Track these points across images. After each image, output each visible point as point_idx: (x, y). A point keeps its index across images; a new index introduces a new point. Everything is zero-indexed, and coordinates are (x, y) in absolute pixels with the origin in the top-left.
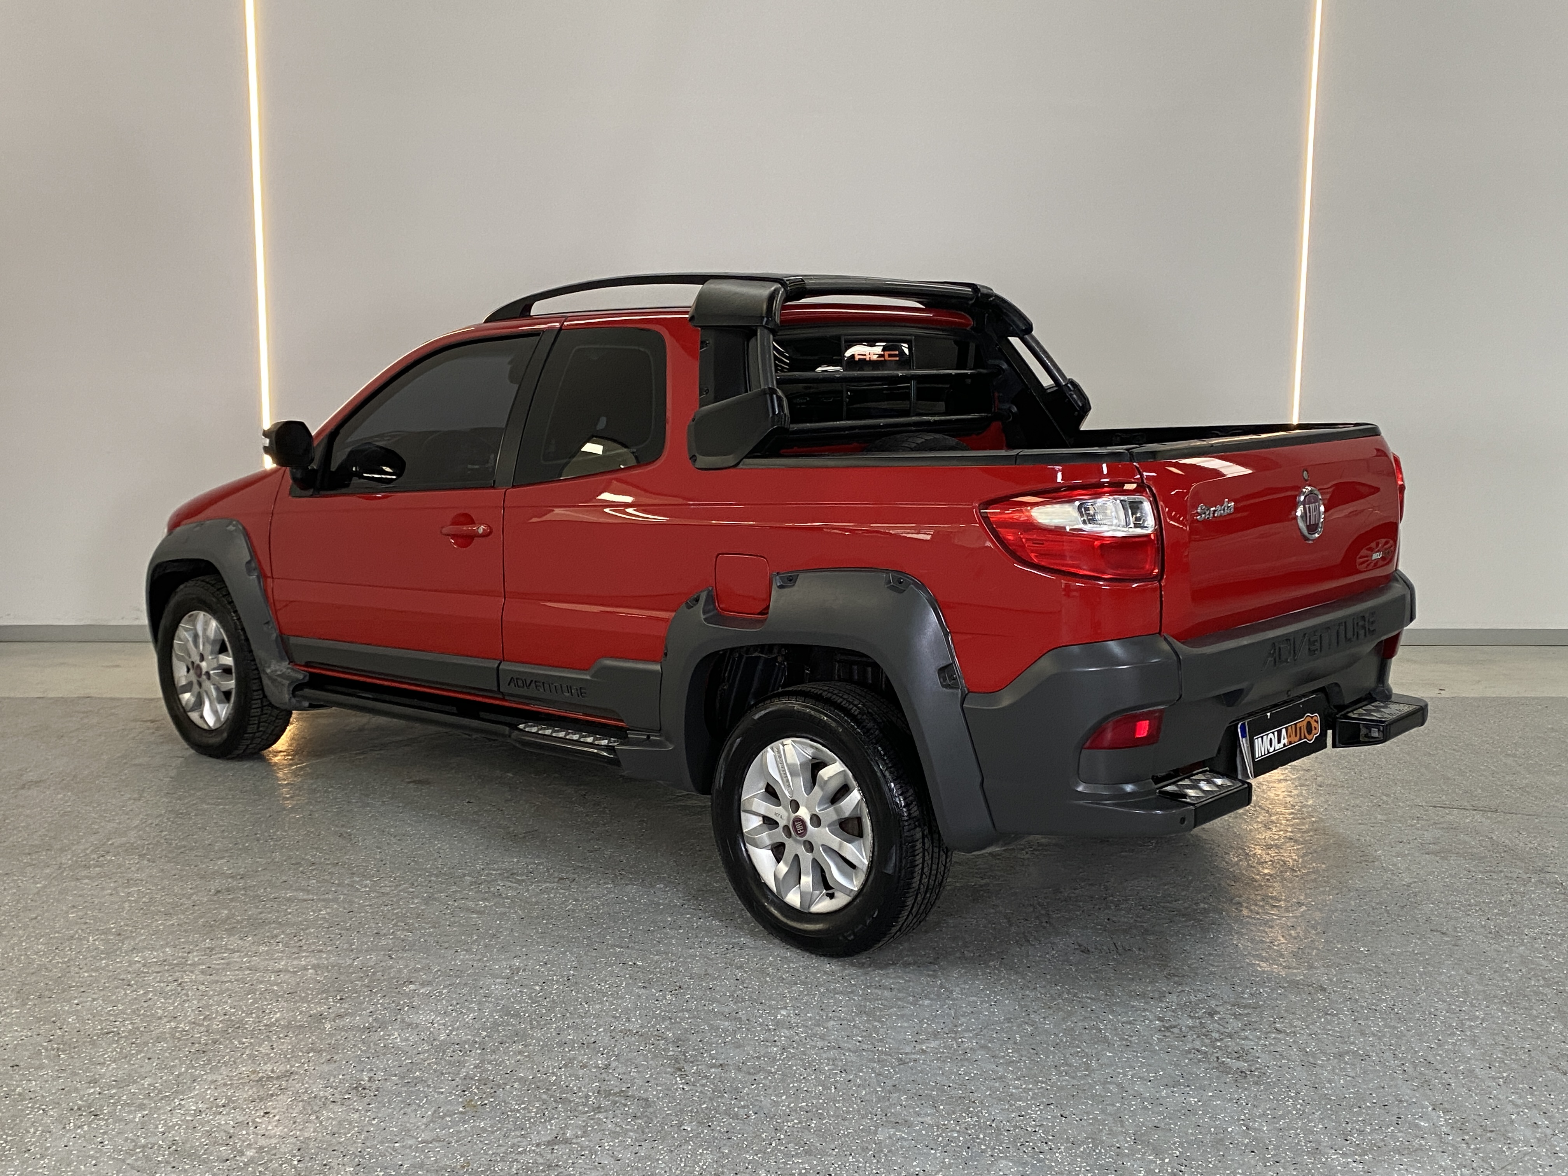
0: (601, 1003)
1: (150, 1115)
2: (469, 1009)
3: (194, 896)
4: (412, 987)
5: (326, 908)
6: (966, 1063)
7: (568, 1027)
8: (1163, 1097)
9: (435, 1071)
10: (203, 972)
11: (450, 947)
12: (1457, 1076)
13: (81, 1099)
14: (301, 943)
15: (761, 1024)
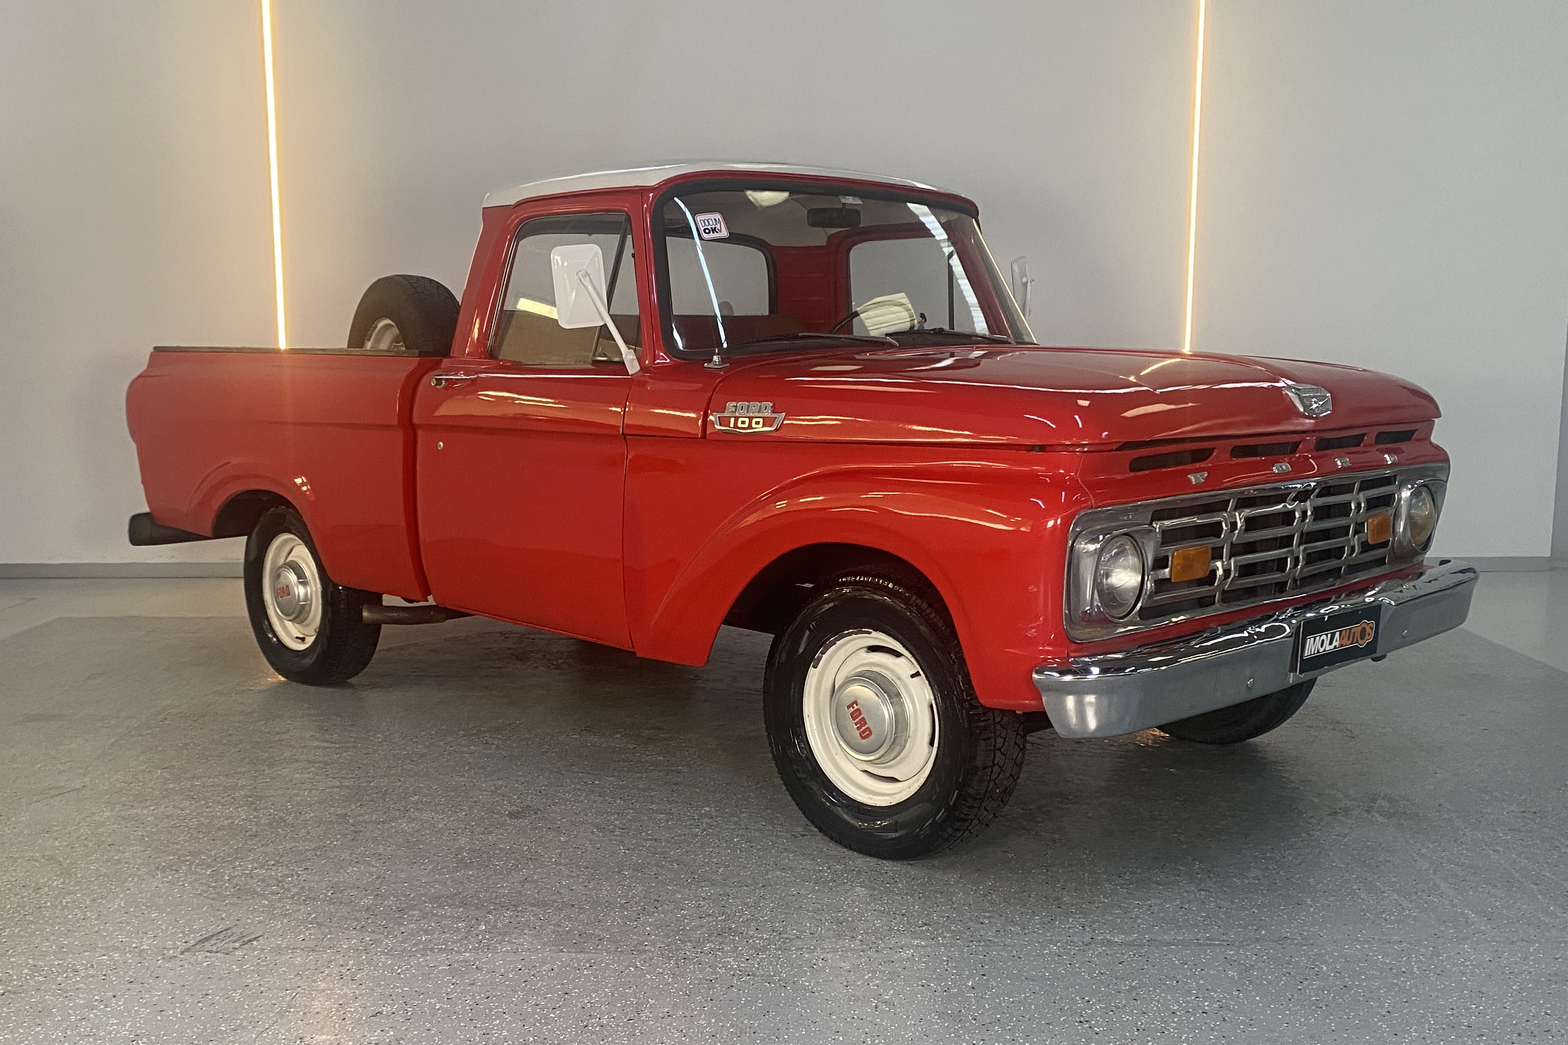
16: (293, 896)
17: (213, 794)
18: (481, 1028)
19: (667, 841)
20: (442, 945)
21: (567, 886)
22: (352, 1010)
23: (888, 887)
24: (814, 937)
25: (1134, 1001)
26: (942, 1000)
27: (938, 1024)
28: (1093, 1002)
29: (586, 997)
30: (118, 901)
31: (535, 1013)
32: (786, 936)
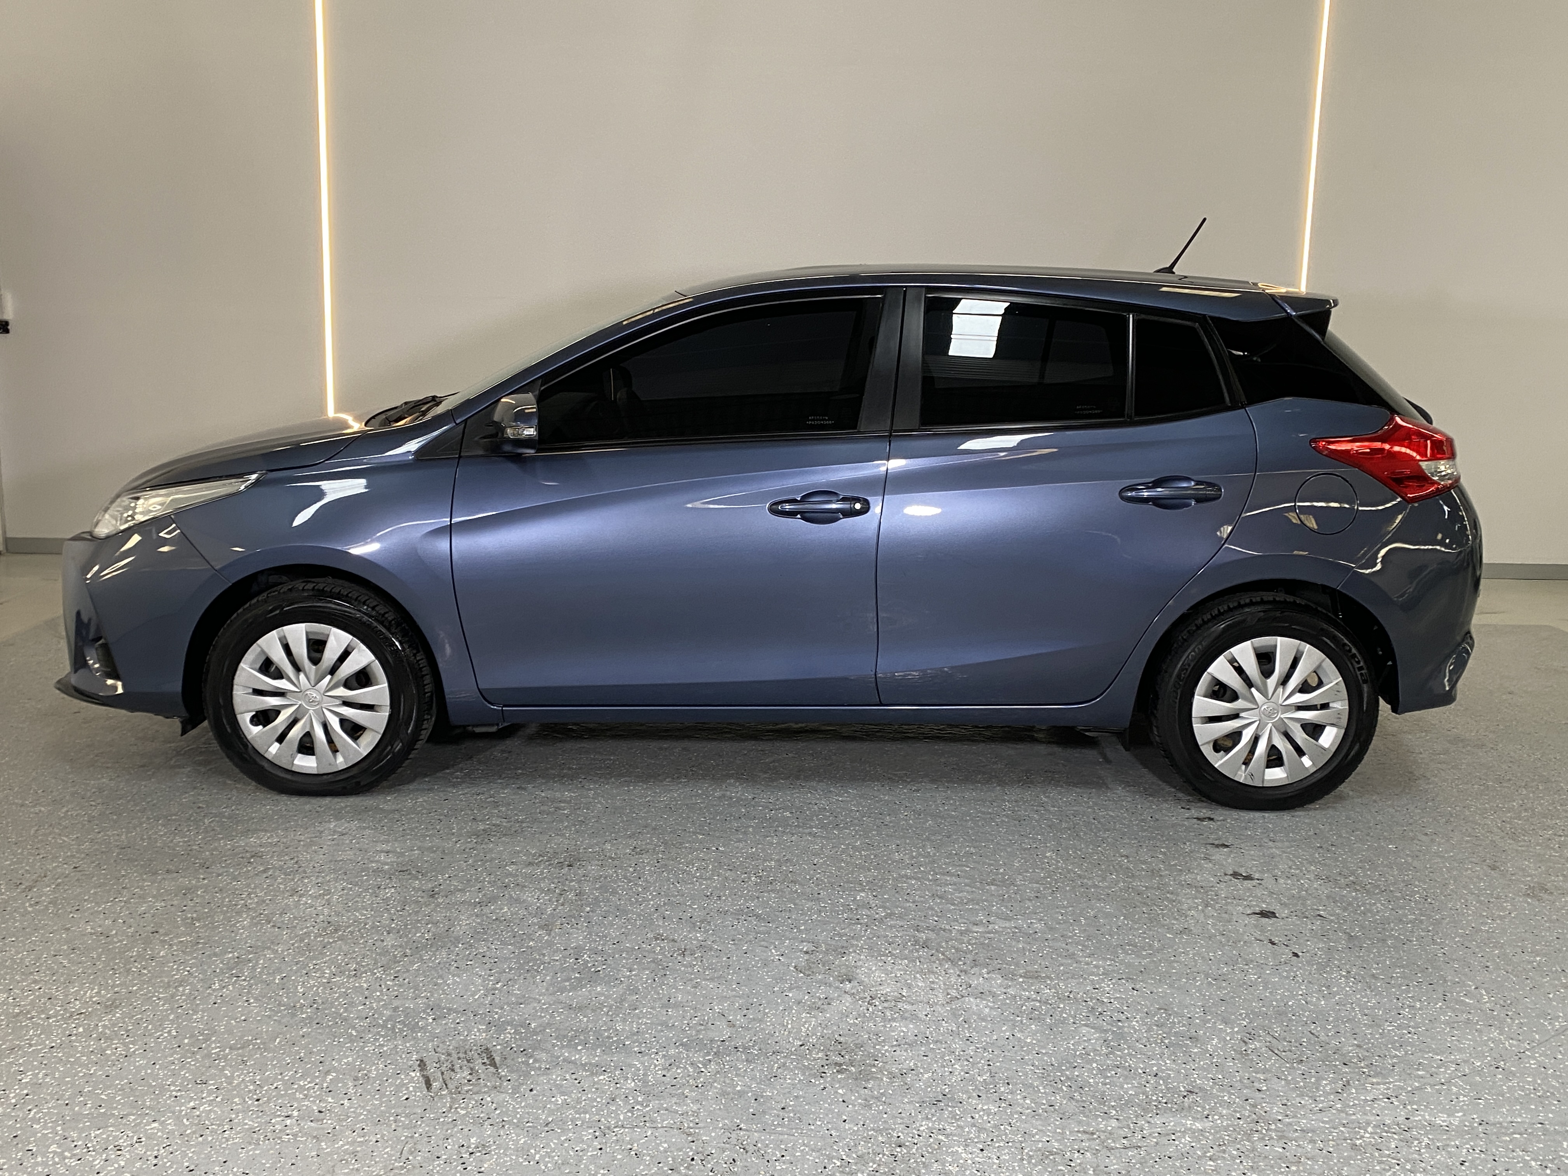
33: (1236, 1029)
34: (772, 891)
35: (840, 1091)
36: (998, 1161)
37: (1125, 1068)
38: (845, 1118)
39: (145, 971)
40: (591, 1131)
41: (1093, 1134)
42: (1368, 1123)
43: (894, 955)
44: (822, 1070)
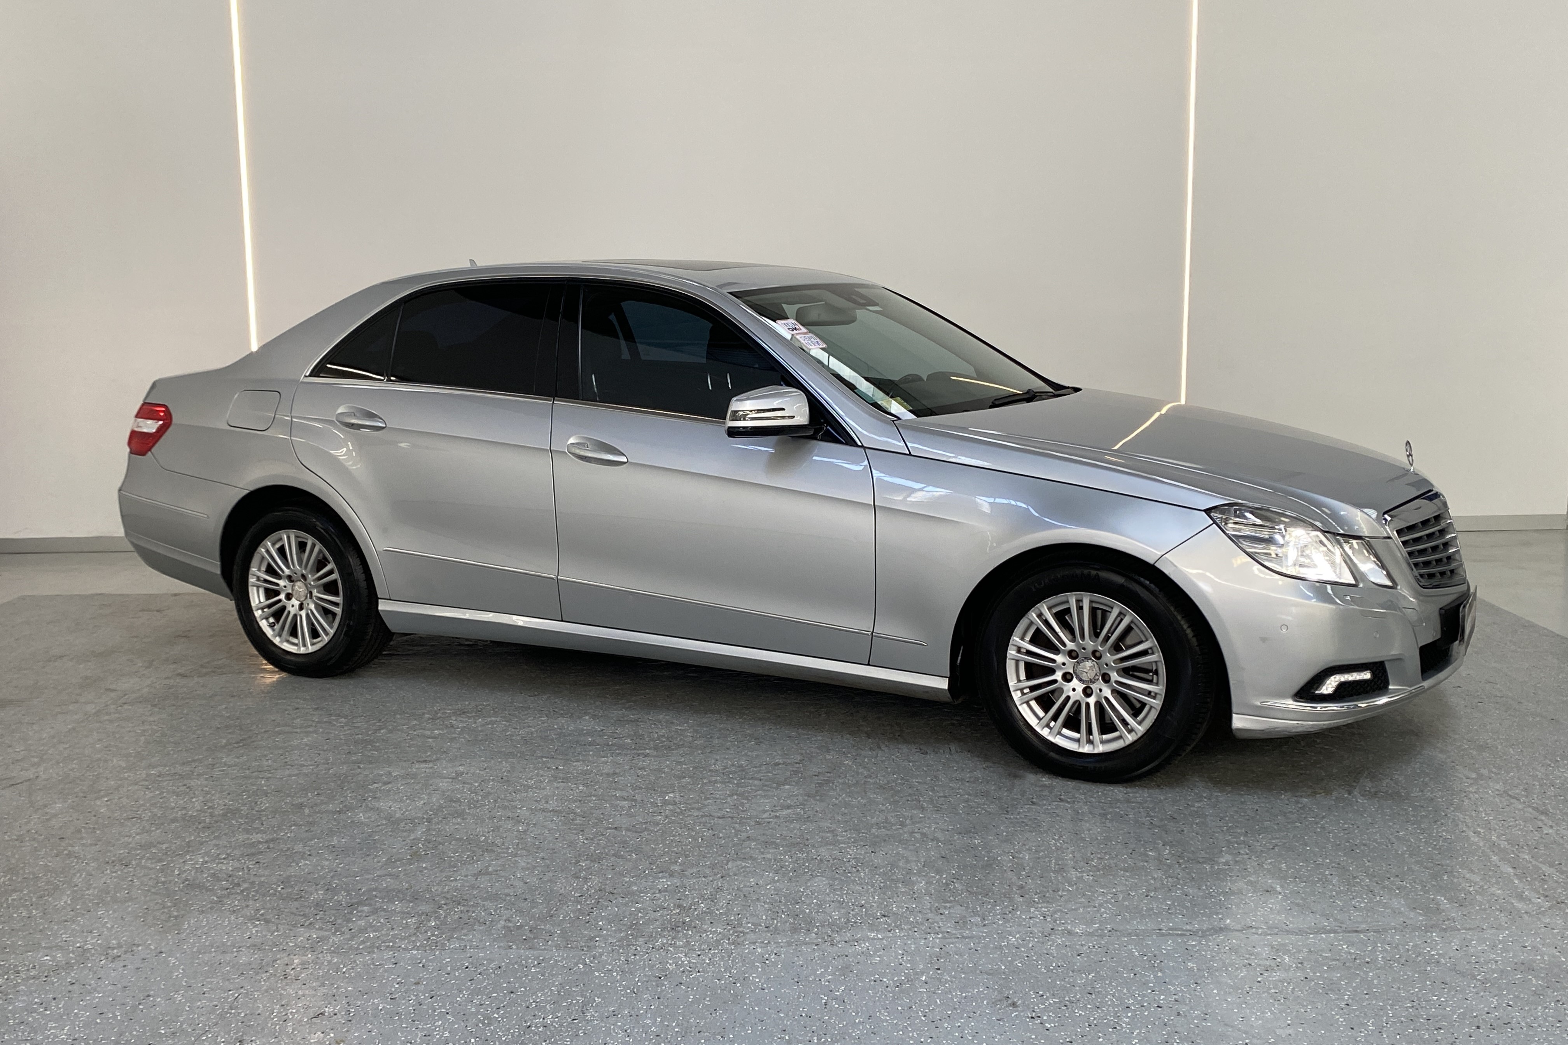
0: (527, 792)
1: (168, 864)
2: (419, 798)
3: (198, 732)
4: (376, 785)
5: (307, 737)
6: (808, 824)
7: (499, 807)
8: (955, 840)
9: (391, 836)
10: (206, 779)
11: (409, 760)
12: (1192, 826)
13: (114, 856)
14: (286, 760)
15: (652, 803)
16: (242, 891)
17: (169, 783)
18: (423, 1030)
19: (628, 830)
20: (389, 942)
21: (522, 879)
22: (294, 1011)
23: (850, 877)
24: (768, 931)
25: (1089, 995)
26: (893, 997)
27: (887, 1021)
28: (1047, 997)
29: (532, 996)
30: (65, 898)
31: (478, 1013)
32: (741, 929)
33: (944, 876)
34: (594, 796)
35: (600, 923)
36: (708, 961)
37: (839, 901)
38: (597, 939)
39: (50, 864)
40: (391, 953)
41: (792, 943)
42: (1019, 933)
43: (682, 836)
44: (591, 911)
